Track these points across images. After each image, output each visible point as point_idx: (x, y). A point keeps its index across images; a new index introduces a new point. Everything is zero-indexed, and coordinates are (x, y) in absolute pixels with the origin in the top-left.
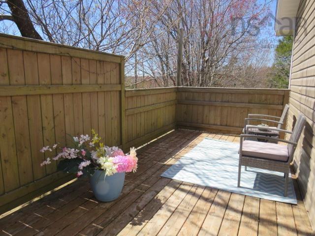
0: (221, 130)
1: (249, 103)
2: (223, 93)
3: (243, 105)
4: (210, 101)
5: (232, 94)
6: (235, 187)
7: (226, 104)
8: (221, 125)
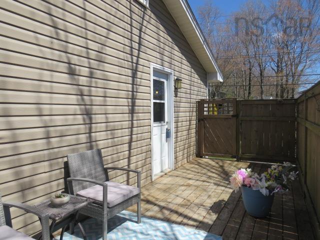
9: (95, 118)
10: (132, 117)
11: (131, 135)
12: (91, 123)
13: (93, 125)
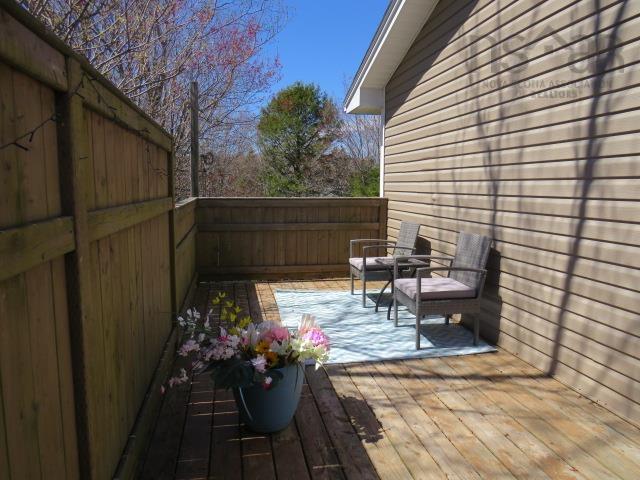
0: (286, 275)
1: (330, 222)
2: (286, 208)
3: (321, 226)
4: (264, 223)
5: (301, 208)
6: (414, 351)
7: (293, 227)
8: (286, 265)
9: (504, 186)
10: (586, 189)
11: (578, 236)
12: (496, 196)
13: (500, 199)
